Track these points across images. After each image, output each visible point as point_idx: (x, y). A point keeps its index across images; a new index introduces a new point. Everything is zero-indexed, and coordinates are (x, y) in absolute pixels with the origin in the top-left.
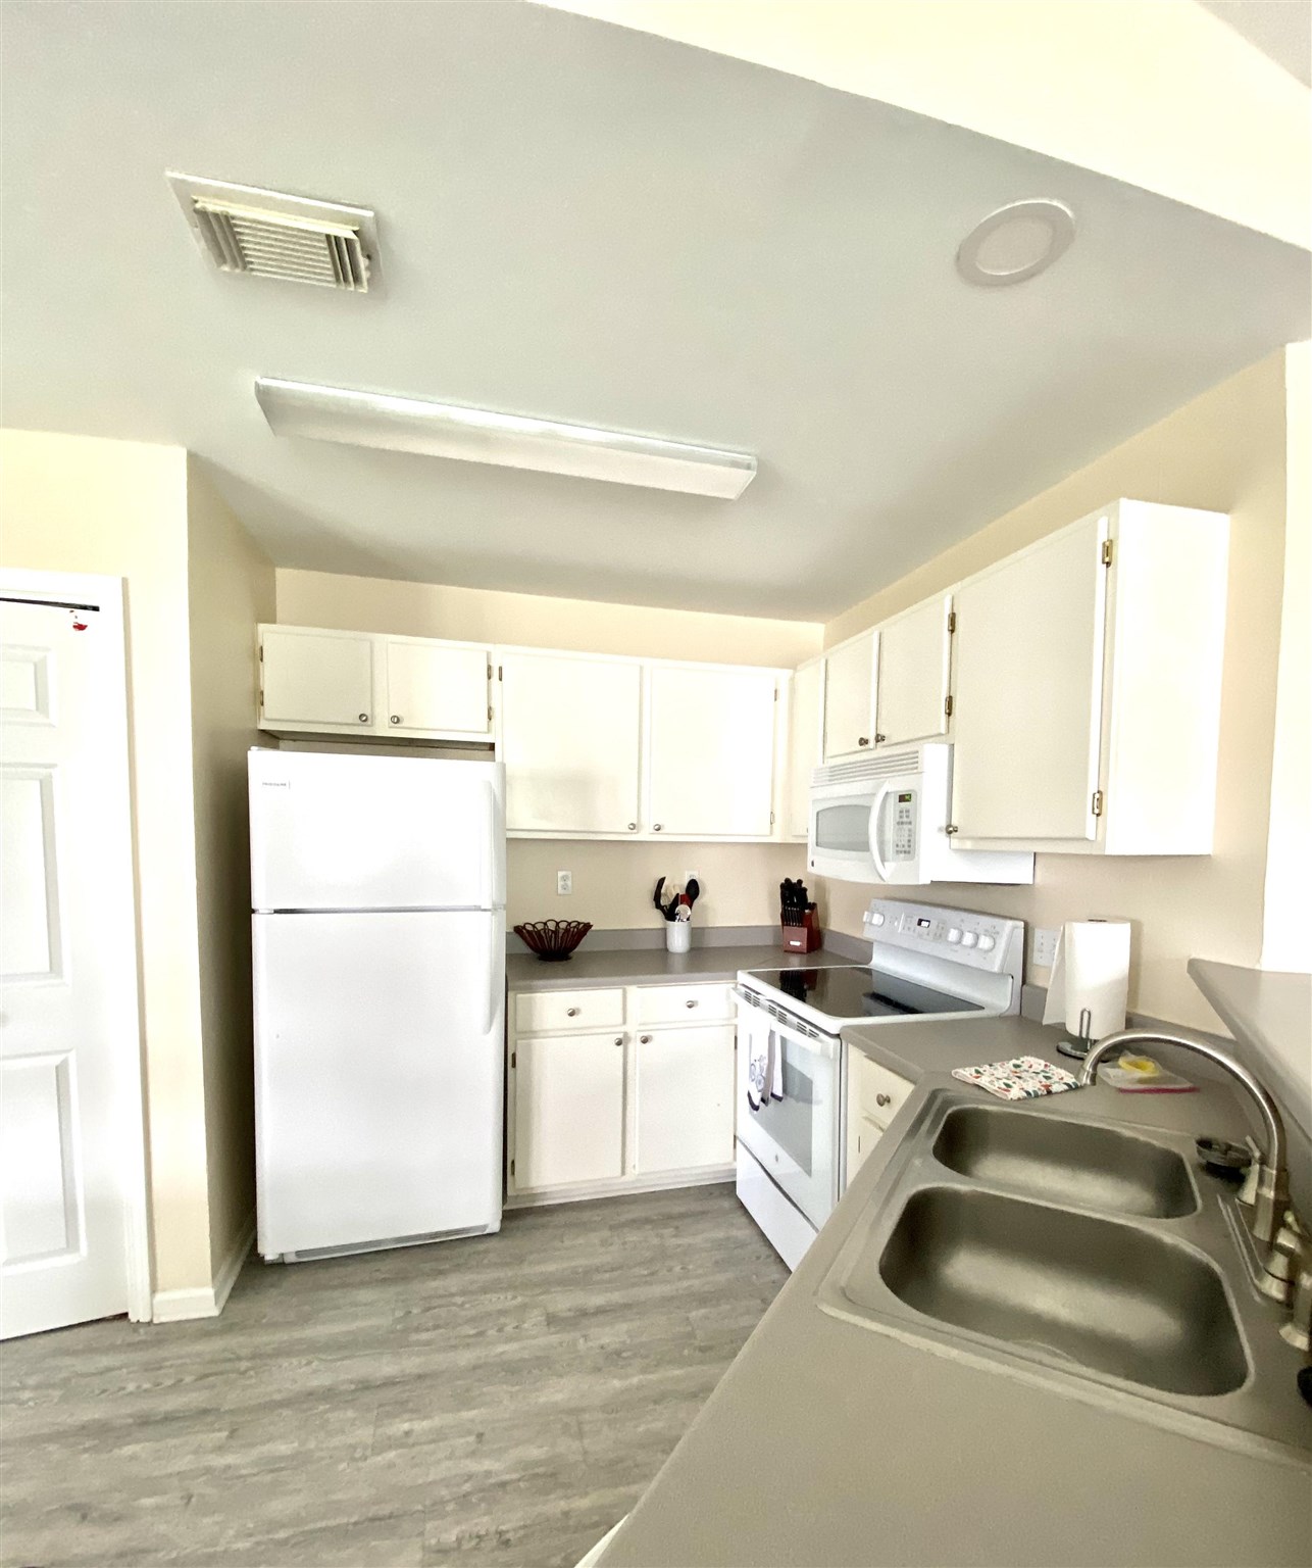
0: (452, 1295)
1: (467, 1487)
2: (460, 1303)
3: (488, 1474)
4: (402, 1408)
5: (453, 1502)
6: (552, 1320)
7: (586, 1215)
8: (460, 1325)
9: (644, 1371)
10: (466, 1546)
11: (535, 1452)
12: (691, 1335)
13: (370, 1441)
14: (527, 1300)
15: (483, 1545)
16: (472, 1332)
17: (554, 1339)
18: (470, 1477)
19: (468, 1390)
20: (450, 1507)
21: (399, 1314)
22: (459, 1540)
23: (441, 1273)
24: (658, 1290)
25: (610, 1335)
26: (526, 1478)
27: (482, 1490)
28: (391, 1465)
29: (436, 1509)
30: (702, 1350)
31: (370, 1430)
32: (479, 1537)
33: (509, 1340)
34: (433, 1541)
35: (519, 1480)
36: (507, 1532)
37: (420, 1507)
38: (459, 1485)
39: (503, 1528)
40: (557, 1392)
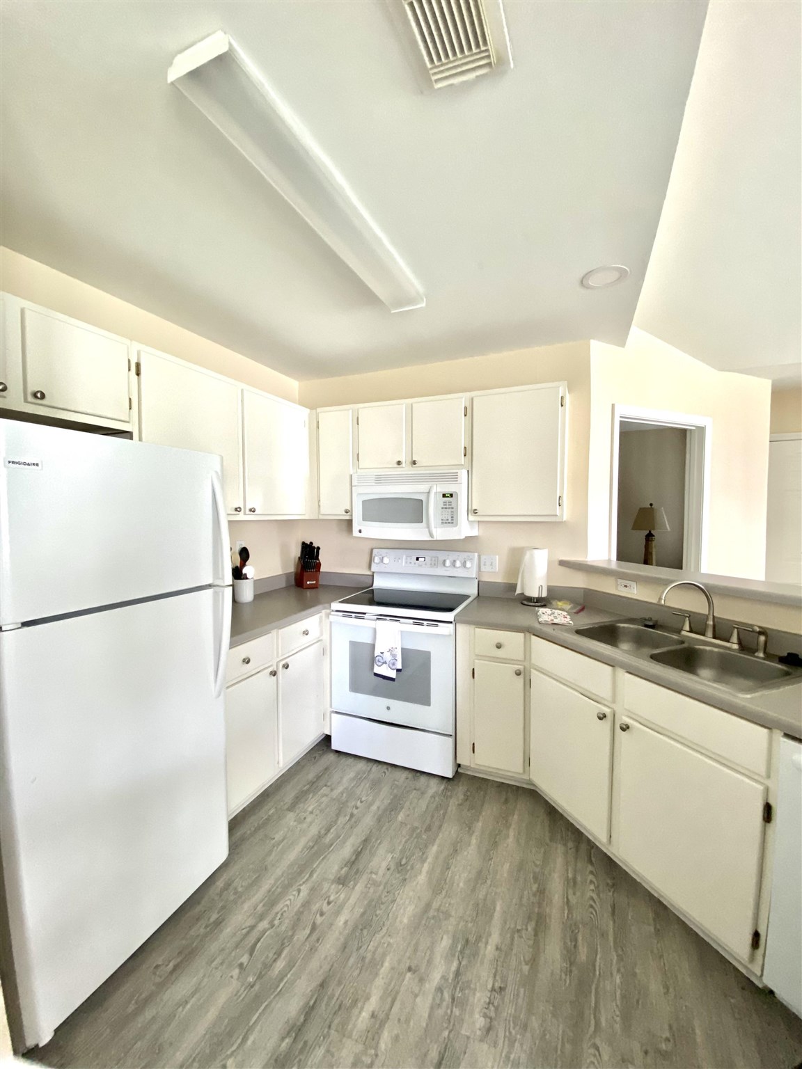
0: (253, 927)
1: (447, 996)
2: (267, 926)
3: (444, 978)
4: (344, 1009)
5: (454, 1009)
6: (342, 881)
7: (263, 814)
8: (292, 935)
9: (423, 861)
10: (492, 1014)
11: (445, 943)
12: (414, 829)
13: (360, 1047)
14: (309, 884)
15: (496, 1004)
16: (308, 931)
17: (360, 887)
18: (440, 990)
19: (363, 958)
20: (457, 1012)
21: (236, 972)
22: (485, 1016)
23: (218, 923)
24: (368, 821)
25: (381, 860)
26: (460, 958)
27: (455, 988)
28: (396, 1039)
29: (453, 1023)
30: (429, 829)
31: (348, 1043)
32: (489, 1003)
33: (337, 913)
34: (478, 1033)
35: (460, 963)
36: (493, 985)
37: (446, 1033)
38: (442, 999)
39: (490, 986)
40: (406, 908)
